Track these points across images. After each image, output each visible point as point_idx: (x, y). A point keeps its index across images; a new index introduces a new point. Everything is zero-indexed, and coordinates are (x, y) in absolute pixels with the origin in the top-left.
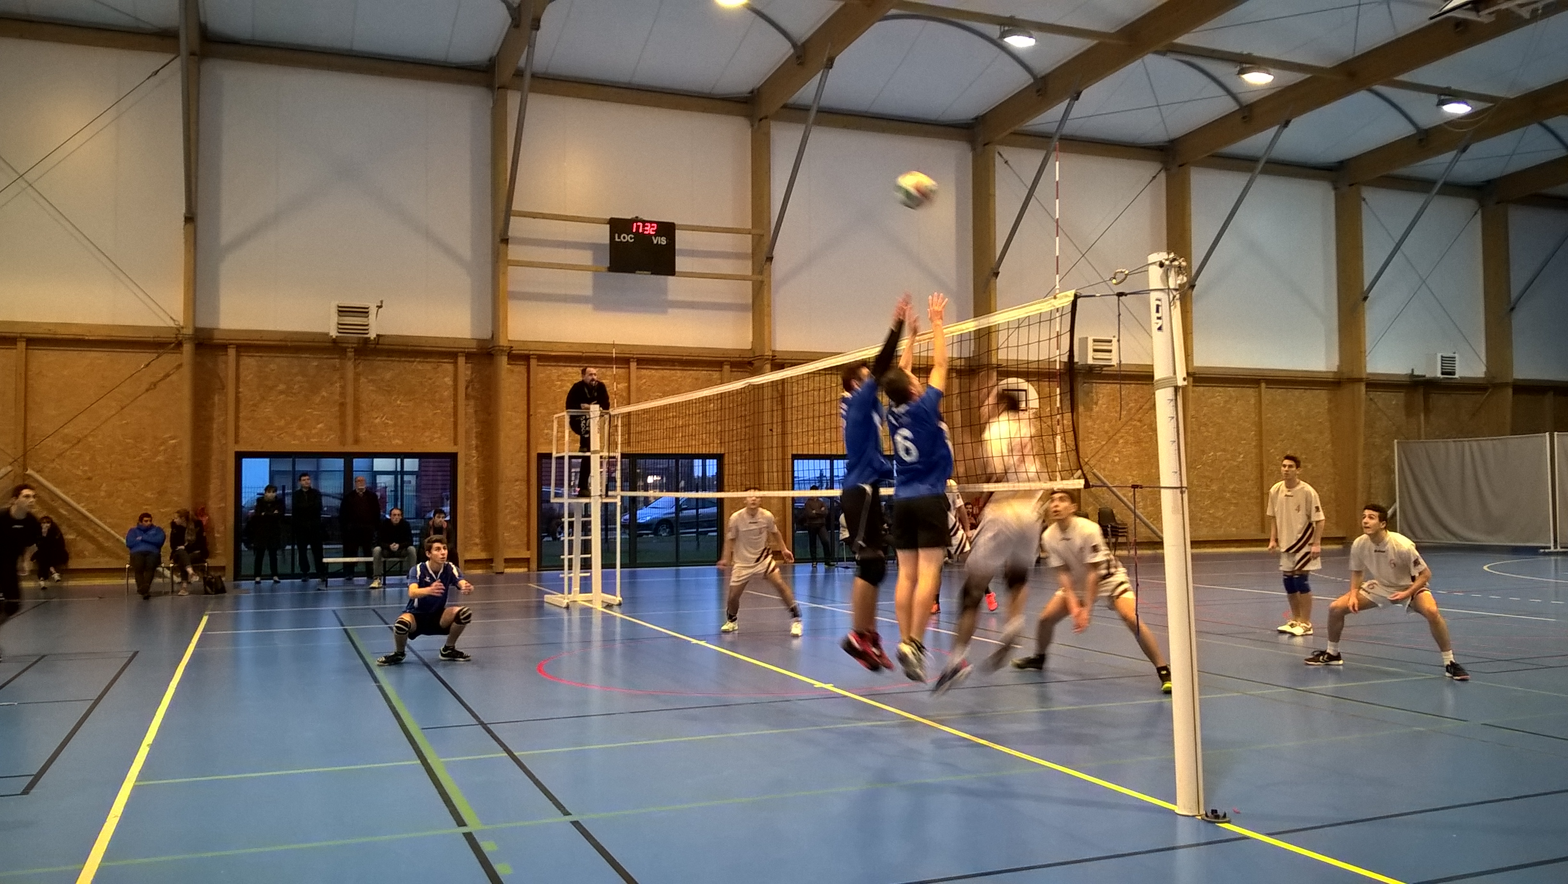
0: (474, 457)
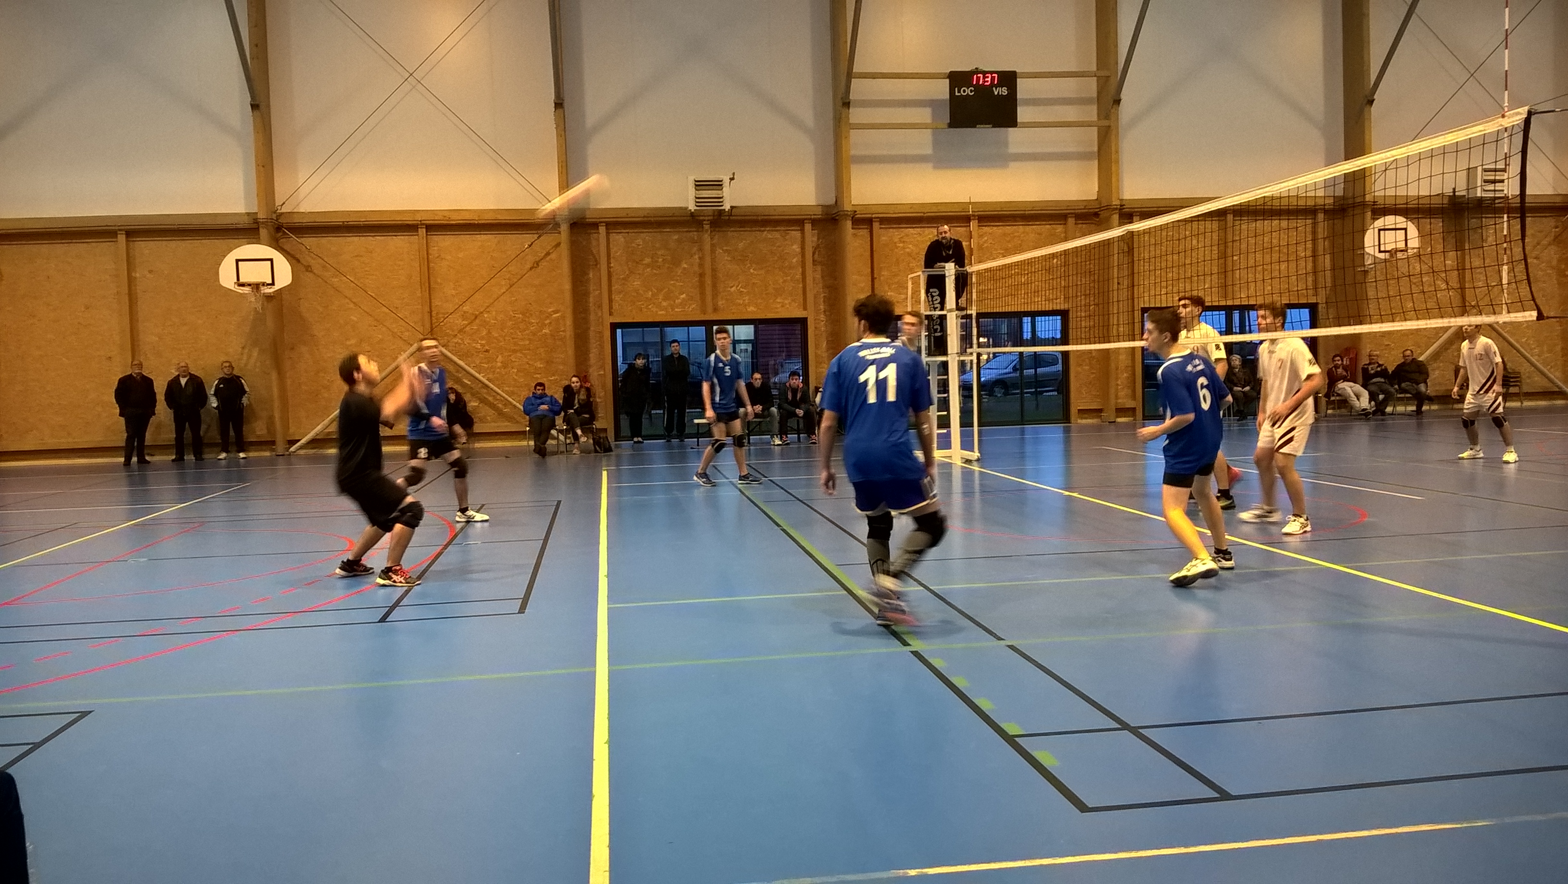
0: (823, 321)
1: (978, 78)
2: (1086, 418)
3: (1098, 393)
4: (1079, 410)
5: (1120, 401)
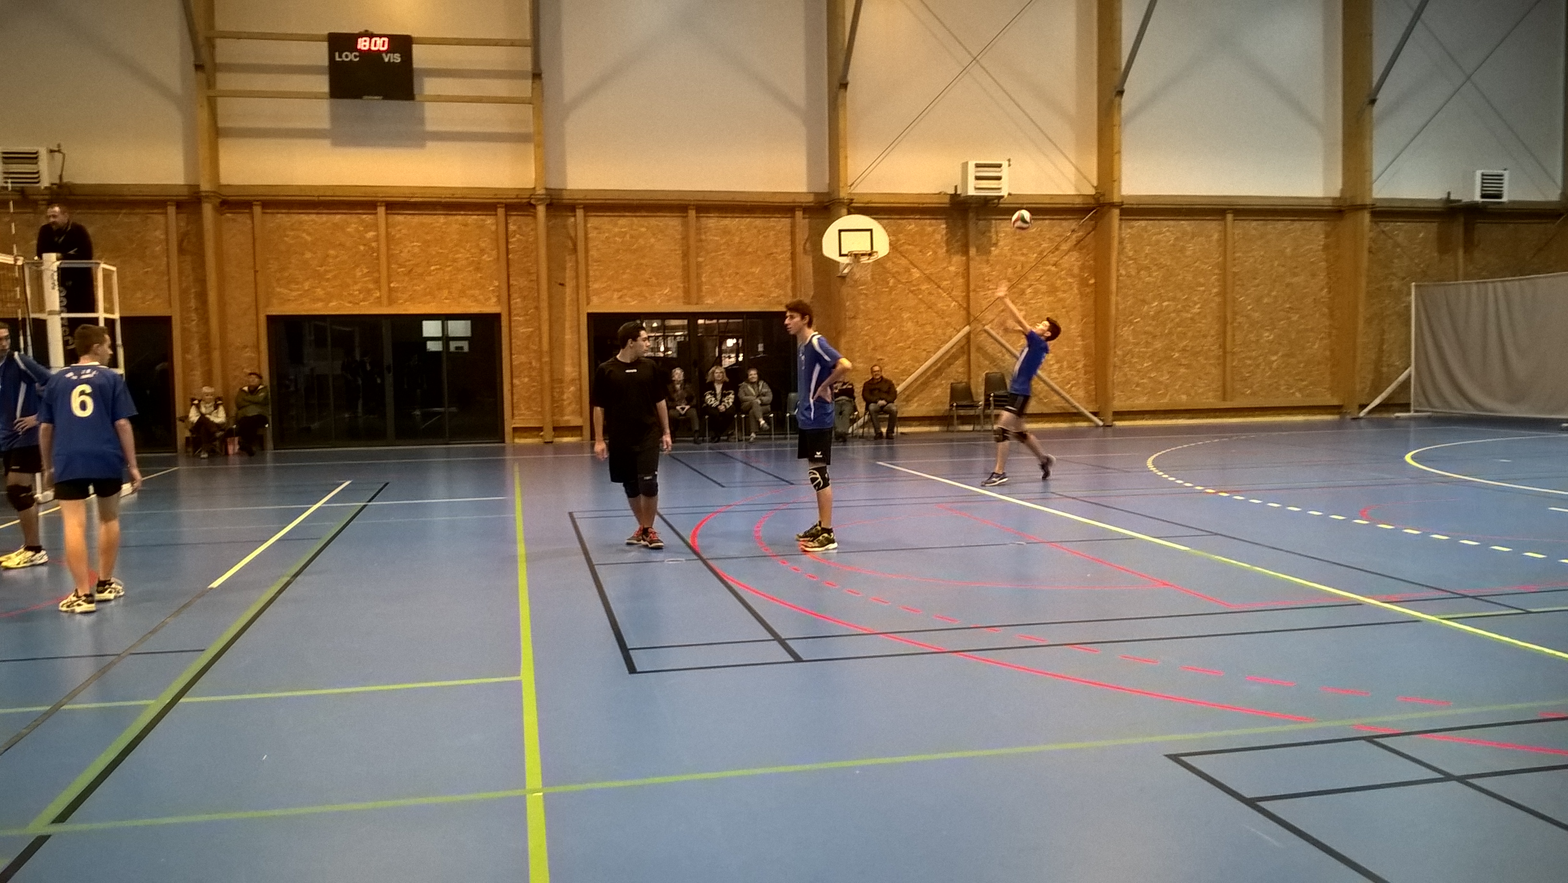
0: (194, 320)
1: (363, 43)
2: (525, 437)
3: (540, 410)
4: (514, 428)
5: (566, 418)
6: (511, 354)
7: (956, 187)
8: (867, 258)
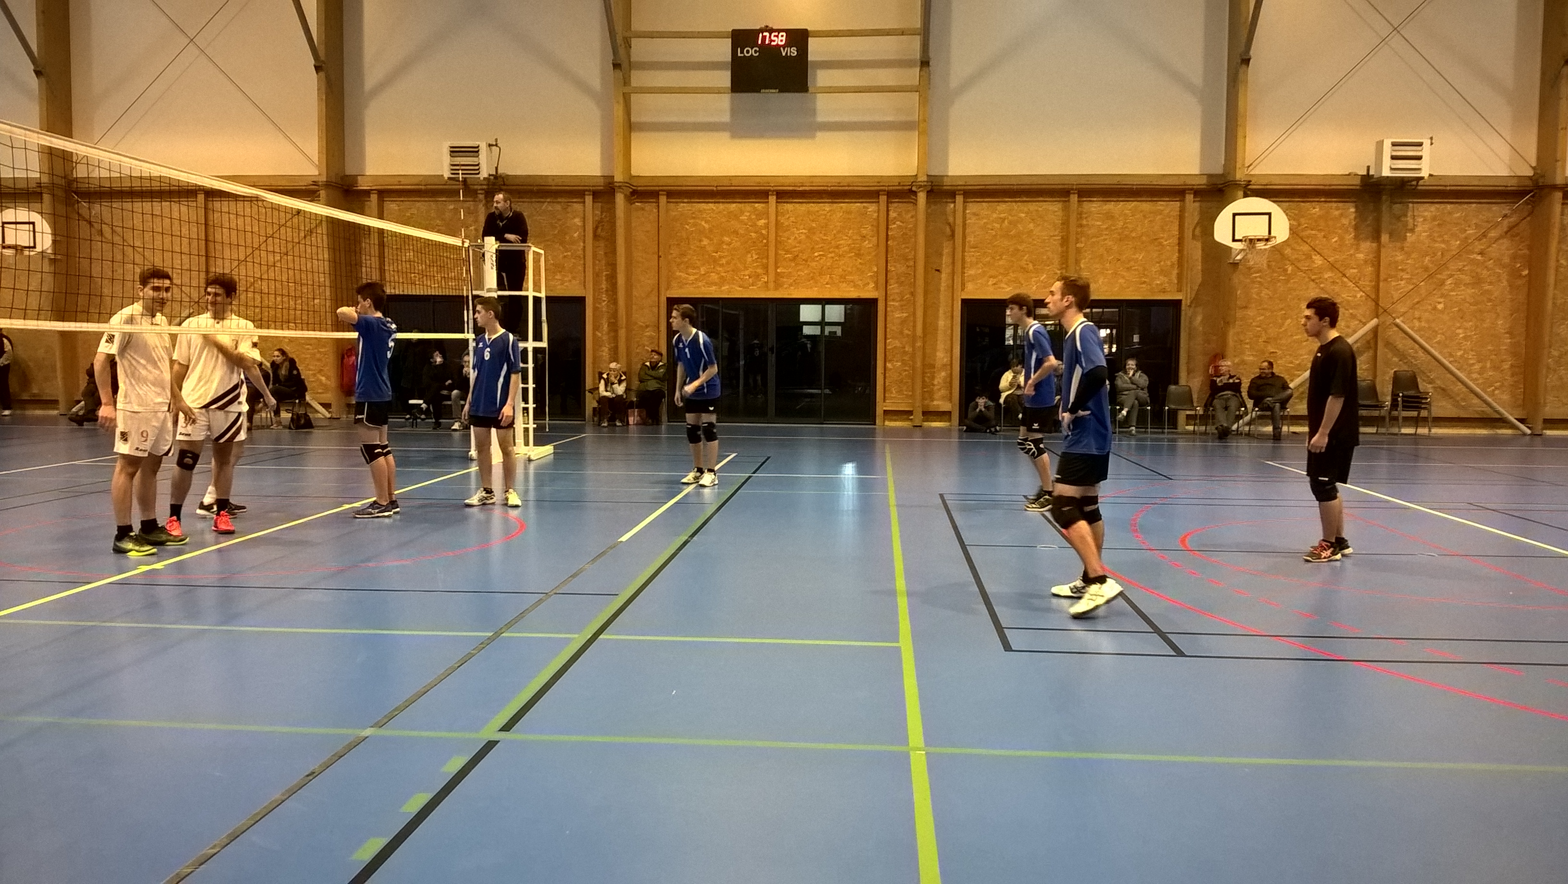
0: (605, 301)
1: (764, 38)
2: (895, 420)
3: (910, 393)
4: (885, 411)
5: (935, 403)
6: (886, 339)
7: (1368, 168)
8: (1263, 243)
